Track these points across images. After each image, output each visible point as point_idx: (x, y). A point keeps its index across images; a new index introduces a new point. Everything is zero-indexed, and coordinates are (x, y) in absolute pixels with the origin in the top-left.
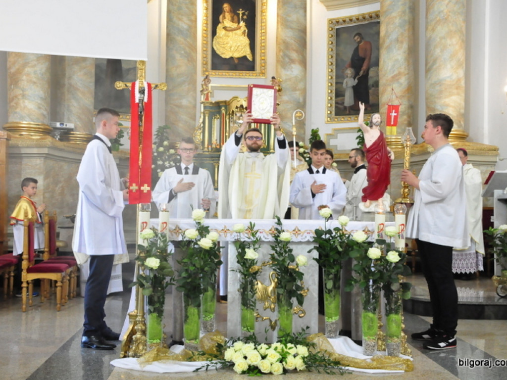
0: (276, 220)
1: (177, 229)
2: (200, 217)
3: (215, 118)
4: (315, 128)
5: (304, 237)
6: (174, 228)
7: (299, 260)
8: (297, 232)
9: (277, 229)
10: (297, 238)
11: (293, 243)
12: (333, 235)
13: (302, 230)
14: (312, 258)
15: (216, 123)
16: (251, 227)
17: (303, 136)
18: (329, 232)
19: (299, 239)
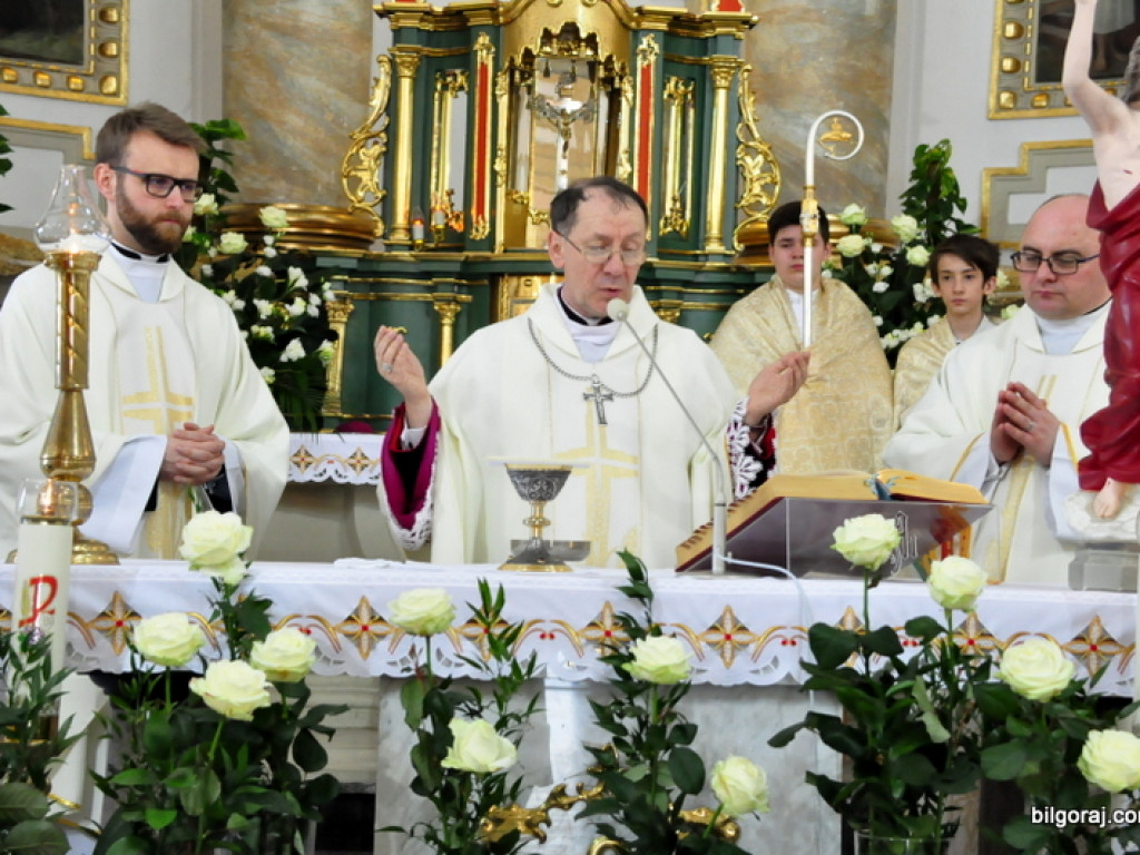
0: (624, 576)
1: (119, 615)
2: (221, 550)
3: (445, 87)
4: (932, 143)
5: (765, 660)
6: (101, 607)
7: (722, 782)
8: (728, 637)
9: (625, 621)
10: (728, 665)
11: (709, 691)
12: (905, 658)
13: (757, 627)
14: (804, 776)
15: (452, 110)
16: (489, 607)
17: (876, 178)
18: (885, 641)
19: (743, 671)
